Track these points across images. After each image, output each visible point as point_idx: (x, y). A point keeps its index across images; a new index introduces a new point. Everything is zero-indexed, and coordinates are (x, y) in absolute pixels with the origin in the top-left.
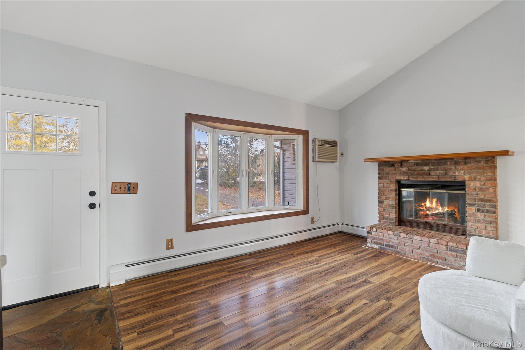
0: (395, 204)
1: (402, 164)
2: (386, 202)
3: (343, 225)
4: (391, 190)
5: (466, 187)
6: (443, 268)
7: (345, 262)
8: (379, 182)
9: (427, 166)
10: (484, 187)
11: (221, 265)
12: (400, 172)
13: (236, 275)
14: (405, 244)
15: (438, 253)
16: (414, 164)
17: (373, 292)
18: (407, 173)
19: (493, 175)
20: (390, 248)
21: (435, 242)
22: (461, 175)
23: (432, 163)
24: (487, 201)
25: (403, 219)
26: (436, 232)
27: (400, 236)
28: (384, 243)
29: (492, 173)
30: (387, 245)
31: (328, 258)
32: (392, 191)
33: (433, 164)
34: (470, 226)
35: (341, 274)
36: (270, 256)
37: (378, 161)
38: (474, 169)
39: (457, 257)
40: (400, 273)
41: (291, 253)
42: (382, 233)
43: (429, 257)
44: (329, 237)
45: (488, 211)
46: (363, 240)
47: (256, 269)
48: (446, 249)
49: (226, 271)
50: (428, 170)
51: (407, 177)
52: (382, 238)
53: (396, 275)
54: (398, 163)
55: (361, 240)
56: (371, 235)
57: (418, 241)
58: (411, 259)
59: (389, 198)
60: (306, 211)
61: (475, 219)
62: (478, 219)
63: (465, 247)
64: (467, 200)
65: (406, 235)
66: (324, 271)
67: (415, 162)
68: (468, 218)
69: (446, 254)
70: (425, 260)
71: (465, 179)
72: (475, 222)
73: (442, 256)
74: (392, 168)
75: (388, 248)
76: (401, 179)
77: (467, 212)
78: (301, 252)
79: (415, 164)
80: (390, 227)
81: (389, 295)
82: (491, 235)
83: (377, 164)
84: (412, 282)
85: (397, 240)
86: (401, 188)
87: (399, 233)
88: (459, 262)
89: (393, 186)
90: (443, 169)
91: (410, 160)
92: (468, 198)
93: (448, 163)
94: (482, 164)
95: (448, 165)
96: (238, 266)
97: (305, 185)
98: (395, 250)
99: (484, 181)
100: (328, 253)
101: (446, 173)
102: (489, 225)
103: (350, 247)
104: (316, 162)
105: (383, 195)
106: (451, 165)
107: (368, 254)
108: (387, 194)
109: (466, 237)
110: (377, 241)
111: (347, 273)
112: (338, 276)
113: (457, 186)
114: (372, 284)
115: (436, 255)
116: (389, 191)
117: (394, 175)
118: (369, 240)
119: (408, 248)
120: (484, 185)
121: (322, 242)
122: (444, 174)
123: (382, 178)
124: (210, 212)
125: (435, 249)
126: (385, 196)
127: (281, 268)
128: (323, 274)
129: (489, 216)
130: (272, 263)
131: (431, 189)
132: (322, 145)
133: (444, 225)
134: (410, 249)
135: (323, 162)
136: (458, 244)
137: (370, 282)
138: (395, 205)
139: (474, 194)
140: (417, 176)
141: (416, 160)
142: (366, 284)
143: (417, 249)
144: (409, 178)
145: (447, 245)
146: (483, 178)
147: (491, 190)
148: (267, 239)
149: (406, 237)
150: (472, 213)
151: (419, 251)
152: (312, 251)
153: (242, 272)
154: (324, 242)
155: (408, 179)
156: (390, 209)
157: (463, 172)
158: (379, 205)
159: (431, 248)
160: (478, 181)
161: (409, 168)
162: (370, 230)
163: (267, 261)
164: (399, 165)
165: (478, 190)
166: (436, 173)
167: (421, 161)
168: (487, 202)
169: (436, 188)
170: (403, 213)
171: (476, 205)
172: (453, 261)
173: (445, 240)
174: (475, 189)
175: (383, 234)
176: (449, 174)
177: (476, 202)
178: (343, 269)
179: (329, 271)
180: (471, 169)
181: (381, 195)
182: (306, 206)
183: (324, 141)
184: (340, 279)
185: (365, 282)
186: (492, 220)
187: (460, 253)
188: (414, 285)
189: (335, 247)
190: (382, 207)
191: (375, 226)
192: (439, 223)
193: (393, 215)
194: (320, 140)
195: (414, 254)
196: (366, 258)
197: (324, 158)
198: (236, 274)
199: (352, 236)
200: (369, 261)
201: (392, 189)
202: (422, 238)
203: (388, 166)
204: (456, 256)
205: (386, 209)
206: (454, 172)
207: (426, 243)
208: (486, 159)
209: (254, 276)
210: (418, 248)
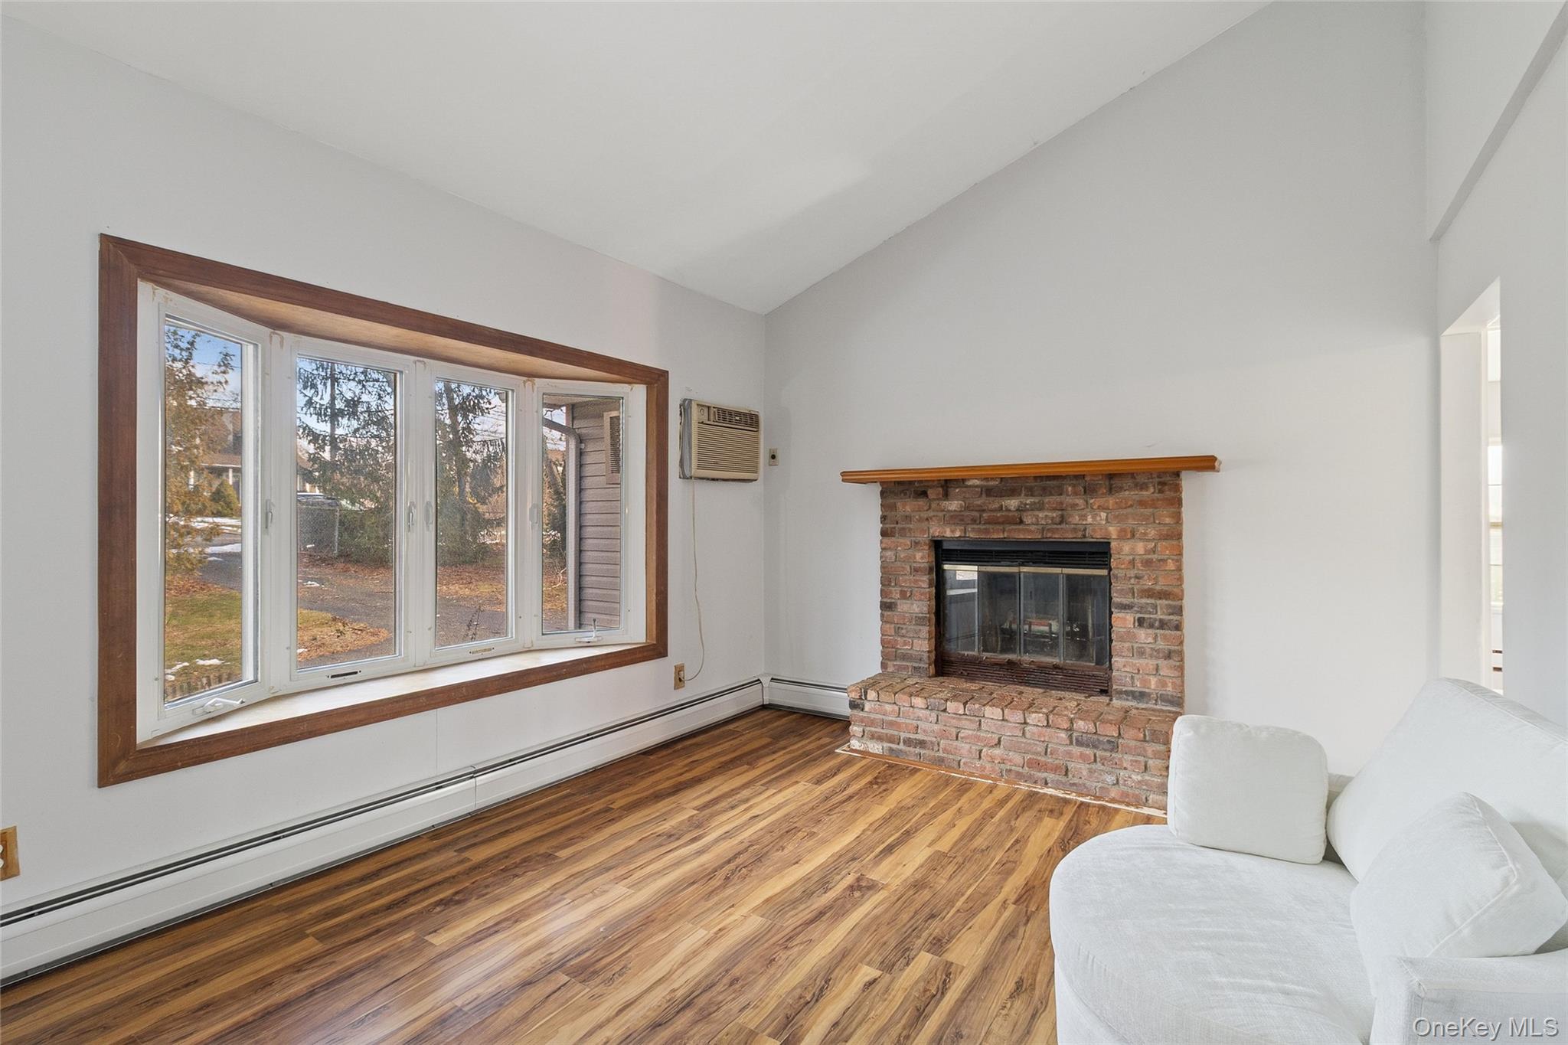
0: (929, 613)
1: (949, 490)
2: (904, 607)
3: (774, 684)
4: (916, 570)
5: (1111, 556)
6: (1062, 798)
7: (787, 817)
8: (884, 546)
9: (1014, 496)
10: (1155, 557)
11: (292, 908)
12: (941, 514)
13: (363, 945)
14: (960, 735)
15: (1046, 752)
16: (980, 489)
17: (889, 924)
18: (961, 517)
19: (1175, 523)
20: (917, 750)
21: (1039, 721)
22: (1099, 524)
23: (1026, 488)
24: (1163, 595)
25: (949, 657)
26: (1035, 689)
27: (945, 710)
28: (901, 733)
29: (1173, 517)
30: (908, 742)
31: (732, 808)
32: (919, 573)
33: (1031, 492)
34: (1121, 666)
35: (779, 870)
36: (520, 828)
37: (881, 478)
38: (1131, 506)
39: (1095, 761)
40: (955, 834)
41: (598, 806)
42: (895, 703)
43: (1023, 767)
44: (731, 727)
45: (1163, 625)
46: (836, 726)
47: (457, 898)
48: (1068, 742)
49: (314, 935)
50: (1017, 510)
51: (961, 530)
52: (894, 719)
53: (944, 845)
54: (938, 487)
55: (829, 729)
56: (861, 714)
57: (996, 722)
58: (977, 777)
59: (911, 591)
60: (656, 649)
61: (1132, 647)
62: (1140, 645)
63: (1115, 731)
64: (1114, 594)
65: (962, 706)
66: (721, 867)
67: (985, 486)
68: (1116, 645)
69: (1068, 756)
70: (1013, 776)
71: (1109, 534)
72: (1133, 656)
73: (1057, 762)
74: (921, 502)
75: (912, 749)
76: (945, 535)
77: (1114, 628)
78: (638, 796)
79: (982, 491)
80: (917, 683)
81: (935, 927)
82: (1170, 689)
83: (877, 489)
84: (992, 861)
85: (936, 723)
86: (944, 562)
87: (943, 701)
88: (1101, 775)
89: (922, 558)
90: (1054, 506)
91: (969, 479)
92: (1118, 590)
93: (1067, 490)
94: (1148, 493)
95: (1068, 495)
96: (372, 901)
97: (654, 558)
98: (932, 753)
99: (1154, 539)
100: (732, 790)
101: (1062, 516)
102: (1166, 662)
103: (801, 756)
104: (691, 477)
105: (896, 584)
106: (1075, 494)
107: (856, 777)
108: (907, 580)
109: (1111, 700)
110: (879, 730)
111: (797, 863)
112: (769, 877)
113: (1087, 555)
114: (881, 892)
115: (1043, 759)
116: (911, 574)
117: (926, 523)
118: (855, 728)
119: (967, 746)
120: (1154, 552)
121: (711, 751)
122: (1058, 520)
123: (892, 532)
124: (251, 678)
125: (1040, 741)
126: (900, 589)
127: (559, 877)
128: (716, 882)
129: (1165, 638)
130: (525, 860)
131: (1023, 564)
132: (712, 423)
133: (1056, 667)
134: (973, 747)
135: (713, 480)
136: (1098, 723)
137: (872, 887)
138: (928, 615)
139: (1130, 578)
140: (987, 526)
141: (986, 479)
142: (863, 896)
143: (992, 746)
144: (965, 533)
145: (1070, 729)
146: (1153, 532)
147: (1171, 565)
148: (511, 762)
149: (961, 712)
150: (1125, 630)
151: (997, 752)
152: (678, 789)
153: (391, 925)
154: (717, 748)
155: (963, 535)
156: (915, 627)
157: (1103, 515)
158: (882, 616)
159: (1029, 741)
160: (1140, 539)
161: (967, 502)
162: (860, 696)
163: (507, 854)
164: (938, 494)
165: (1139, 565)
166: (1037, 517)
167: (999, 480)
168: (1160, 598)
169: (1036, 562)
170: (947, 636)
171: (1136, 609)
172: (1085, 773)
173: (1065, 716)
174: (1134, 563)
175: (897, 708)
176: (1070, 520)
177: (1135, 600)
178: (783, 848)
179: (738, 861)
180: (1124, 506)
181: (889, 585)
182: (657, 629)
183: (719, 409)
184: (778, 889)
185: (860, 888)
186: (1173, 648)
187: (1103, 749)
188: (999, 873)
189: (752, 765)
190: (892, 623)
191: (872, 683)
192: (1042, 662)
193: (922, 645)
194: (703, 406)
195: (985, 761)
196: (850, 791)
197: (716, 466)
198: (358, 940)
199: (801, 718)
200: (862, 803)
201: (920, 567)
202: (1006, 711)
203: (910, 497)
204: (1093, 758)
205: (902, 629)
206: (1082, 516)
207: (1017, 725)
208: (1160, 480)
209: (441, 940)
210: (996, 745)
